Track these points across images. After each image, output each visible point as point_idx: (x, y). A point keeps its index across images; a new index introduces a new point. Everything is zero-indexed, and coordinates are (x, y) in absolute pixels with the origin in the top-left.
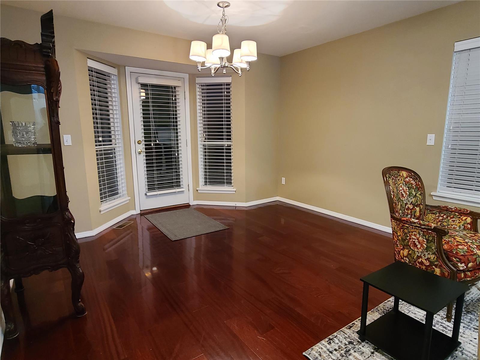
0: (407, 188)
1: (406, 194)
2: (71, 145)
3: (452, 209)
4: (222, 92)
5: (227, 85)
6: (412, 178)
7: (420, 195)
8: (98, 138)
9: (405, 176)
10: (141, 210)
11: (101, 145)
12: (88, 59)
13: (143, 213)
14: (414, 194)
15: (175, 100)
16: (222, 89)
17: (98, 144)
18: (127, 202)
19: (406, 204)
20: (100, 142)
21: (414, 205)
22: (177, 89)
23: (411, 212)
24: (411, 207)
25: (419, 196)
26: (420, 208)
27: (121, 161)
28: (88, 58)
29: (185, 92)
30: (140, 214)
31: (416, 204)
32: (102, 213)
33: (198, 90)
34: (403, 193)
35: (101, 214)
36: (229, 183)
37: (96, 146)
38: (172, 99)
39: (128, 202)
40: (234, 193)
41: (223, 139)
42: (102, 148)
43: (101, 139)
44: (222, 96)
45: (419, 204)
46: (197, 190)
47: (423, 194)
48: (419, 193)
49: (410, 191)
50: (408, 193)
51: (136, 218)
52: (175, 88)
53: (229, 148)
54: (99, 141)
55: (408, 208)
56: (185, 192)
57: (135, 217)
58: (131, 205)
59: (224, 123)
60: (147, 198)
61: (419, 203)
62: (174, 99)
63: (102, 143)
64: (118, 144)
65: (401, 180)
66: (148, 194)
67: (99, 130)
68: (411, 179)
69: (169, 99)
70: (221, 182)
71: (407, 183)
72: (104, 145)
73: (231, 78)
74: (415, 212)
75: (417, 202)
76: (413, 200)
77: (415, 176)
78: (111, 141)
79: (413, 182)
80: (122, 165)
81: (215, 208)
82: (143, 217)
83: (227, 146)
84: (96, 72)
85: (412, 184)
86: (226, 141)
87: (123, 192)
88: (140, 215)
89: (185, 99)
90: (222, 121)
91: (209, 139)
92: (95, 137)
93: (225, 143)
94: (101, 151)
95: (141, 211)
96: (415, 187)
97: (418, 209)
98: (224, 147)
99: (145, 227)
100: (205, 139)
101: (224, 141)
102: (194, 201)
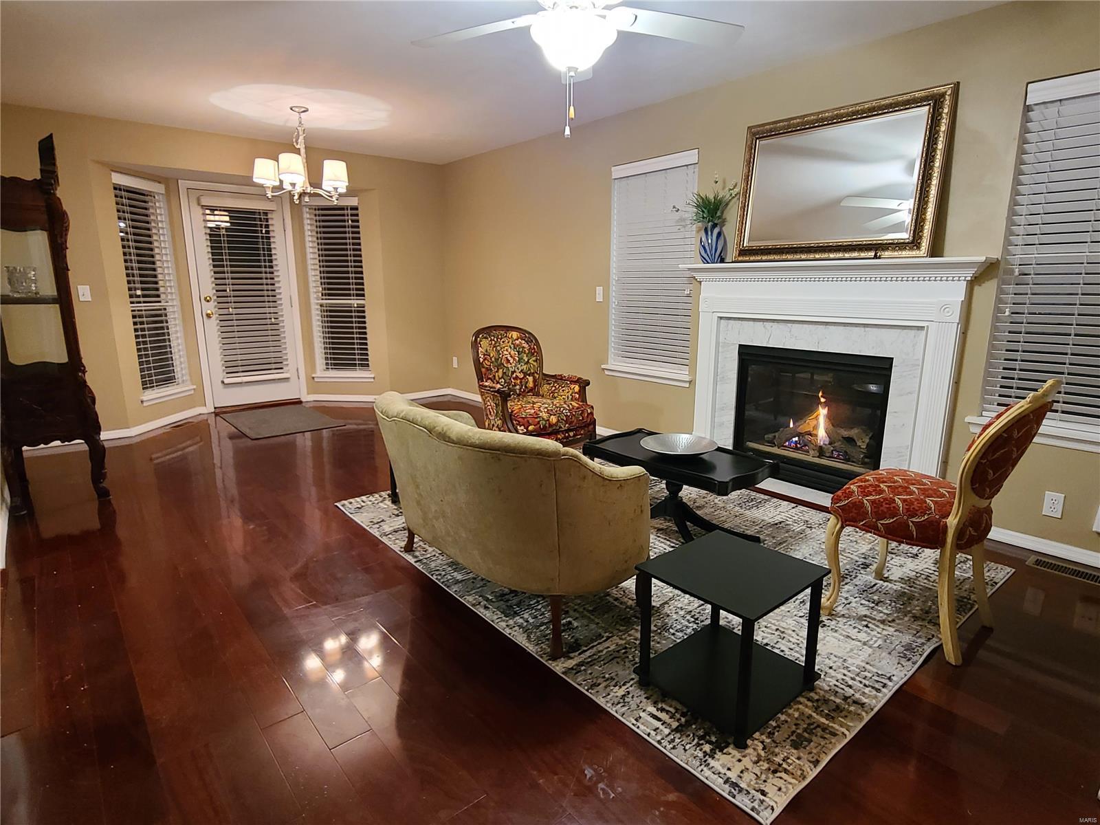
0: (516, 353)
1: (514, 359)
2: (90, 300)
3: (565, 377)
4: (344, 221)
5: (352, 209)
6: (524, 340)
7: (536, 361)
8: (135, 290)
9: (515, 337)
10: (216, 406)
11: (140, 302)
12: (113, 173)
13: (219, 412)
14: (526, 360)
15: (267, 232)
16: (344, 215)
17: (135, 299)
18: (190, 393)
19: (513, 372)
20: (139, 296)
21: (525, 374)
22: (269, 216)
23: (521, 382)
24: (521, 376)
25: (532, 362)
26: (534, 378)
27: (178, 328)
28: (113, 171)
29: (284, 220)
30: (214, 412)
31: (529, 372)
32: (145, 404)
33: (306, 216)
34: (510, 358)
35: (144, 407)
36: (365, 364)
37: (132, 303)
38: (262, 231)
39: (192, 392)
40: (372, 380)
41: (349, 295)
42: (141, 307)
43: (139, 292)
44: (345, 227)
45: (533, 373)
46: (313, 378)
47: (540, 361)
48: (534, 358)
49: (520, 356)
50: (517, 359)
51: (207, 420)
52: (266, 214)
53: (361, 310)
54: (136, 295)
55: (517, 378)
56: (291, 380)
57: (205, 417)
58: (198, 397)
59: (350, 269)
60: (225, 388)
61: (532, 371)
62: (264, 232)
63: (142, 299)
64: (171, 301)
65: (508, 342)
66: (227, 381)
67: (136, 279)
68: (523, 342)
69: (256, 232)
70: (351, 365)
71: (517, 346)
72: (145, 302)
73: (357, 198)
74: (527, 382)
75: (529, 370)
76: (525, 367)
77: (529, 337)
78: (158, 296)
79: (525, 345)
80: (179, 335)
81: (344, 406)
82: (218, 418)
83: (357, 307)
84: (128, 191)
85: (524, 347)
86: (355, 298)
87: (182, 377)
88: (213, 415)
89: (285, 231)
90: (348, 267)
91: (330, 295)
92: (130, 289)
93: (355, 302)
94: (141, 310)
95: (215, 408)
96: (527, 352)
97: (531, 379)
98: (353, 309)
99: (224, 434)
100: (322, 295)
101: (352, 298)
102: (310, 396)
